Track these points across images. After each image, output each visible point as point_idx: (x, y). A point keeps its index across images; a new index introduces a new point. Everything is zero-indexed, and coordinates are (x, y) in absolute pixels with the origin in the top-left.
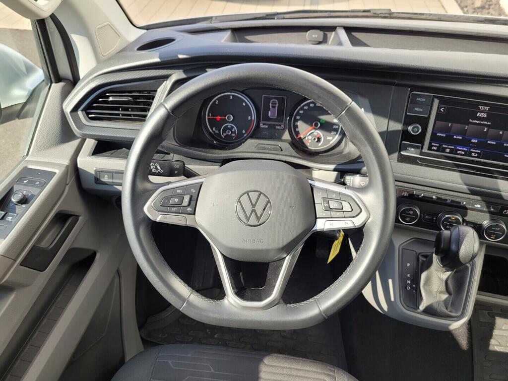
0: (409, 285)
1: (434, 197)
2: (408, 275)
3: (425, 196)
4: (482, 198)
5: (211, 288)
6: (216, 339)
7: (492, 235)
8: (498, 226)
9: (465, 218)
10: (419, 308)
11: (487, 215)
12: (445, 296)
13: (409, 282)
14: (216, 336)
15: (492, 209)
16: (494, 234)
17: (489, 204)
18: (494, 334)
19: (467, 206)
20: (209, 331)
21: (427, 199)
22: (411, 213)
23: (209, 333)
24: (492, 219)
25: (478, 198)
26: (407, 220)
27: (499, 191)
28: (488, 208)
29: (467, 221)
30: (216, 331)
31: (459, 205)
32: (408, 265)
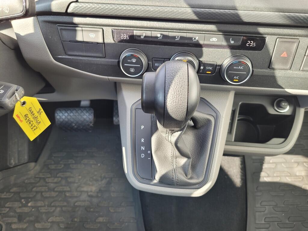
0: (143, 152)
1: (159, 35)
2: (143, 140)
3: (147, 35)
4: (217, 27)
5: (26, 163)
6: (29, 207)
7: (235, 77)
8: (240, 64)
9: (201, 59)
10: (155, 178)
11: (227, 51)
12: (183, 161)
13: (143, 148)
14: (29, 204)
15: (232, 42)
16: (237, 75)
17: (227, 34)
18: (263, 167)
19: (201, 42)
20: (24, 201)
21: (151, 39)
22: (134, 61)
23: (24, 202)
24: (234, 56)
25: (212, 27)
26: (132, 71)
27: (235, 9)
28: (227, 40)
29: (205, 64)
30: (30, 200)
31: (191, 42)
32: (142, 127)
